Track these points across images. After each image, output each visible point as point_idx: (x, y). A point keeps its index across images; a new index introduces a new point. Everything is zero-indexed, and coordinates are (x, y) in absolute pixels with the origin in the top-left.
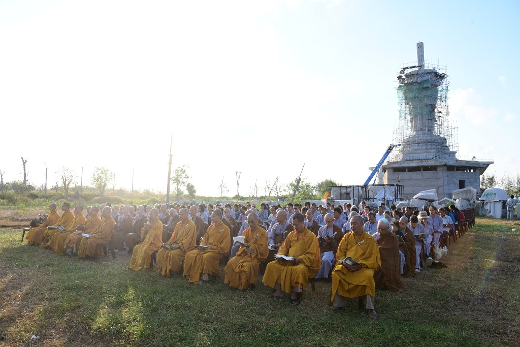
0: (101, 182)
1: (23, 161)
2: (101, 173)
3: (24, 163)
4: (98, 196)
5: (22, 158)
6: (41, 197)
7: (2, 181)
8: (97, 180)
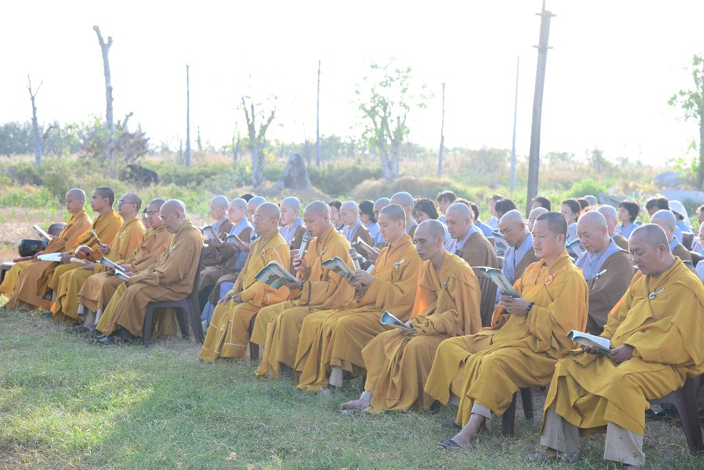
0: (384, 119)
1: (101, 39)
2: (386, 84)
3: (105, 47)
4: (377, 175)
5: (96, 29)
6: (168, 180)
7: (35, 119)
8: (372, 113)
